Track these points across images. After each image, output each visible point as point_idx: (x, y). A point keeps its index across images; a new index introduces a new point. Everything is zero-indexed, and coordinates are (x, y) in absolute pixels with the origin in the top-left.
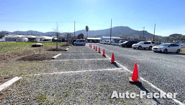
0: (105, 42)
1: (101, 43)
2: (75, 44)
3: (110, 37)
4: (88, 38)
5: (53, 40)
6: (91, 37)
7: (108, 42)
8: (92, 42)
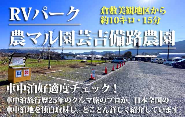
0: (157, 61)
1: (152, 62)
2: (113, 62)
3: (167, 54)
4: (137, 56)
5: (102, 59)
6: (143, 55)
7: (161, 60)
8: (140, 60)
